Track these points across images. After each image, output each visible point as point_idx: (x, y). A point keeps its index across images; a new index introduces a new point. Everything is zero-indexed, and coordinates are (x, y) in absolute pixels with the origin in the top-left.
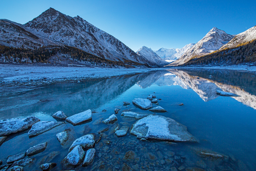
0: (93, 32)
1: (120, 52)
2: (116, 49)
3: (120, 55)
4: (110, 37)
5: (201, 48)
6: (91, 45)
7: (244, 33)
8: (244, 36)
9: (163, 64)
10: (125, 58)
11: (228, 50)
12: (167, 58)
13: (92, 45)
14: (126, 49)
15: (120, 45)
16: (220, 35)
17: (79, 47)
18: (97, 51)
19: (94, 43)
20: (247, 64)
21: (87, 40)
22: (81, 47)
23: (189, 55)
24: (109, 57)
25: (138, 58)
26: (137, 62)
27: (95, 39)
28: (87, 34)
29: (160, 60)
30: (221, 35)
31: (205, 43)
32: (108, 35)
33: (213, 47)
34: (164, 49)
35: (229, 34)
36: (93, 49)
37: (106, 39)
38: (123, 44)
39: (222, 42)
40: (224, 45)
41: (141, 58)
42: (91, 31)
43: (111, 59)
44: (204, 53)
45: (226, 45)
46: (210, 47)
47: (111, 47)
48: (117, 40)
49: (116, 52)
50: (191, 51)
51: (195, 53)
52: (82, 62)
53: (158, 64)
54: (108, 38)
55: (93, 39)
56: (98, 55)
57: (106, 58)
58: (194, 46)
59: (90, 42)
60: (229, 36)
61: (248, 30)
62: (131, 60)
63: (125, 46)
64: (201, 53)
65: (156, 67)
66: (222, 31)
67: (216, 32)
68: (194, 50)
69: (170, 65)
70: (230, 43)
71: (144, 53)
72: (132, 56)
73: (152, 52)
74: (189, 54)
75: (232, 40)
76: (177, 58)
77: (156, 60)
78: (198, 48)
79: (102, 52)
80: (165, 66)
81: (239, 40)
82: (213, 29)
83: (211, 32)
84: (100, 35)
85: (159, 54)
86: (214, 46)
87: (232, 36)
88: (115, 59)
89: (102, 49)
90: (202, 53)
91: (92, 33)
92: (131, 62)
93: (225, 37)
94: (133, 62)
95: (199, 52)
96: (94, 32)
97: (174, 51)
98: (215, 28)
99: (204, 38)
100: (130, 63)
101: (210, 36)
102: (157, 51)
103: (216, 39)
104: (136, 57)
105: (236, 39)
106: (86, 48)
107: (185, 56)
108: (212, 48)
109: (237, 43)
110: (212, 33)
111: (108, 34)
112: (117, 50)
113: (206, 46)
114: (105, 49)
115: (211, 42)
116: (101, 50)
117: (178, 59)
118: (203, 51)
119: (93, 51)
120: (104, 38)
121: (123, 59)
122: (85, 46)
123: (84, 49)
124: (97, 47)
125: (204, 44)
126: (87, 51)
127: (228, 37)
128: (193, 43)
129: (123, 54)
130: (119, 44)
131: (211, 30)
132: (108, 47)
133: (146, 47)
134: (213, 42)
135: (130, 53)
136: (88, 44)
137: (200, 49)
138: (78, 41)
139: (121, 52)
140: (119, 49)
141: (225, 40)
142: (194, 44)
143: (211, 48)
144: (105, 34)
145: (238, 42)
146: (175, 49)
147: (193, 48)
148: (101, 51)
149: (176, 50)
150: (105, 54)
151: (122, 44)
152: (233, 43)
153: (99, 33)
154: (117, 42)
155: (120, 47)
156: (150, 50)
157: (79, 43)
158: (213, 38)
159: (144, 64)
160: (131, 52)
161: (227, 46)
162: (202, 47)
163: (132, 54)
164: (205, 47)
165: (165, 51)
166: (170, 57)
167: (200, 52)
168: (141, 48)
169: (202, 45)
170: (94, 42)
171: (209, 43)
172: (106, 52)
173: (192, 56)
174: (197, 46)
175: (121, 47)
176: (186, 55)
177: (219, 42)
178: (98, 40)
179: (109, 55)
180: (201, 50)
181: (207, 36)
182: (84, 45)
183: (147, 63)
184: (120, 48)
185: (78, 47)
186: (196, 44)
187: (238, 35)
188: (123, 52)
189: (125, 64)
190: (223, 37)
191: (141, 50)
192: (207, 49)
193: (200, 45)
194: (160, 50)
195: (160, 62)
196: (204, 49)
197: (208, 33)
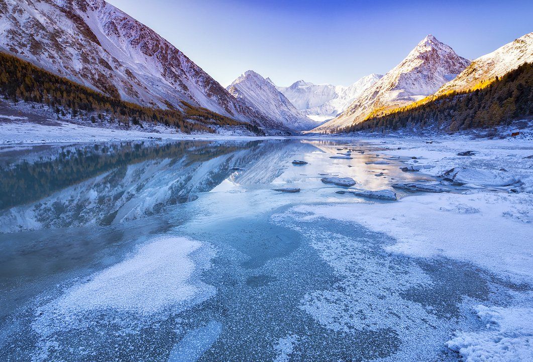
0: (83, 8)
1: (175, 81)
2: (162, 71)
3: (175, 91)
4: (143, 32)
5: (396, 87)
6: (70, 50)
7: (492, 55)
8: (491, 63)
9: (302, 126)
10: (189, 101)
11: (454, 95)
12: (313, 110)
13: (77, 52)
14: (194, 73)
15: (176, 59)
16: (441, 57)
17: (26, 55)
18: (93, 72)
19: (81, 45)
21: (58, 32)
22: (34, 53)
23: (366, 105)
24: (137, 96)
25: (231, 104)
26: (228, 115)
27: (89, 33)
28: (58, 12)
29: (294, 115)
30: (444, 56)
31: (406, 74)
32: (135, 24)
33: (424, 86)
34: (305, 83)
35: (461, 57)
36: (78, 65)
37: (128, 35)
38: (185, 56)
39: (444, 76)
40: (448, 84)
41: (240, 104)
42: (75, 6)
43: (143, 101)
44: (402, 101)
45: (452, 83)
46: (416, 86)
47: (144, 64)
48: (167, 45)
49: (160, 81)
50: (370, 96)
51: (381, 100)
52: (22, 105)
53: (290, 126)
54: (133, 33)
55: (82, 32)
56: (94, 85)
57: (124, 96)
59: (67, 42)
60: (461, 61)
61: (500, 50)
62: (206, 110)
63: (192, 66)
64: (394, 100)
65: (279, 134)
66: (447, 46)
67: (433, 50)
68: (379, 93)
69: (320, 129)
70: (460, 78)
71: (252, 92)
72: (214, 98)
73: (273, 89)
74: (367, 103)
75: (464, 71)
76: (338, 113)
77: (283, 113)
78: (388, 87)
79: (111, 76)
80: (306, 132)
81: (479, 72)
82: (426, 40)
83: (421, 48)
84: (106, 19)
85: (292, 99)
86: (427, 83)
87: (467, 63)
88: (155, 101)
89: (110, 68)
90: (398, 100)
91: (79, 12)
92: (208, 113)
93: (451, 63)
94: (212, 115)
95: (390, 99)
96: (88, 8)
97: (331, 93)
98: (432, 38)
99: (404, 61)
100: (204, 116)
101: (418, 57)
102: (287, 89)
103: (431, 66)
104: (225, 99)
105: (474, 70)
106: (51, 60)
107: (356, 106)
108: (420, 91)
109: (476, 79)
110: (423, 50)
111: (137, 22)
112: (164, 75)
113: (407, 84)
114: (122, 68)
115: (420, 75)
116: (106, 69)
118: (401, 97)
119: (78, 70)
120: (122, 32)
121: (183, 102)
122: (46, 54)
123: (45, 61)
124: (93, 58)
125: (403, 77)
126: (54, 69)
127: (460, 63)
128: (379, 74)
129: (185, 88)
130: (173, 57)
131: (423, 42)
132: (133, 62)
133: (256, 75)
134: (425, 73)
135: (205, 87)
136: (59, 48)
137: (393, 89)
138: (20, 35)
139: (178, 83)
140: (171, 71)
141: (452, 72)
142: (381, 77)
143: (418, 90)
144: (124, 19)
145: (477, 76)
146: (334, 87)
147: (376, 87)
148: (107, 73)
149: (337, 88)
150: (121, 84)
151: (181, 59)
152: (466, 80)
153: (102, 15)
154: (166, 50)
155: (176, 66)
156: (267, 82)
157: (24, 39)
158: (424, 63)
159: (245, 124)
160: (210, 85)
161: (453, 86)
162: (397, 84)
163: (211, 89)
164: (405, 85)
165: (309, 89)
166: (321, 106)
167: (392, 98)
168: (242, 75)
169: (397, 79)
170: (83, 42)
171: (414, 76)
172: (125, 77)
173: (372, 107)
174: (386, 82)
175: (178, 66)
176: (360, 106)
177: (437, 75)
178: (99, 37)
179: (136, 88)
180: (395, 94)
181: (412, 57)
182: (45, 49)
183: (258, 121)
184: (174, 70)
185: (22, 53)
186: (385, 77)
187: (478, 59)
188: (184, 83)
189: (188, 119)
190: (447, 62)
191: (242, 82)
192: (409, 92)
193: (393, 81)
194: (295, 86)
195: (293, 120)
196: (402, 91)
197: (414, 50)
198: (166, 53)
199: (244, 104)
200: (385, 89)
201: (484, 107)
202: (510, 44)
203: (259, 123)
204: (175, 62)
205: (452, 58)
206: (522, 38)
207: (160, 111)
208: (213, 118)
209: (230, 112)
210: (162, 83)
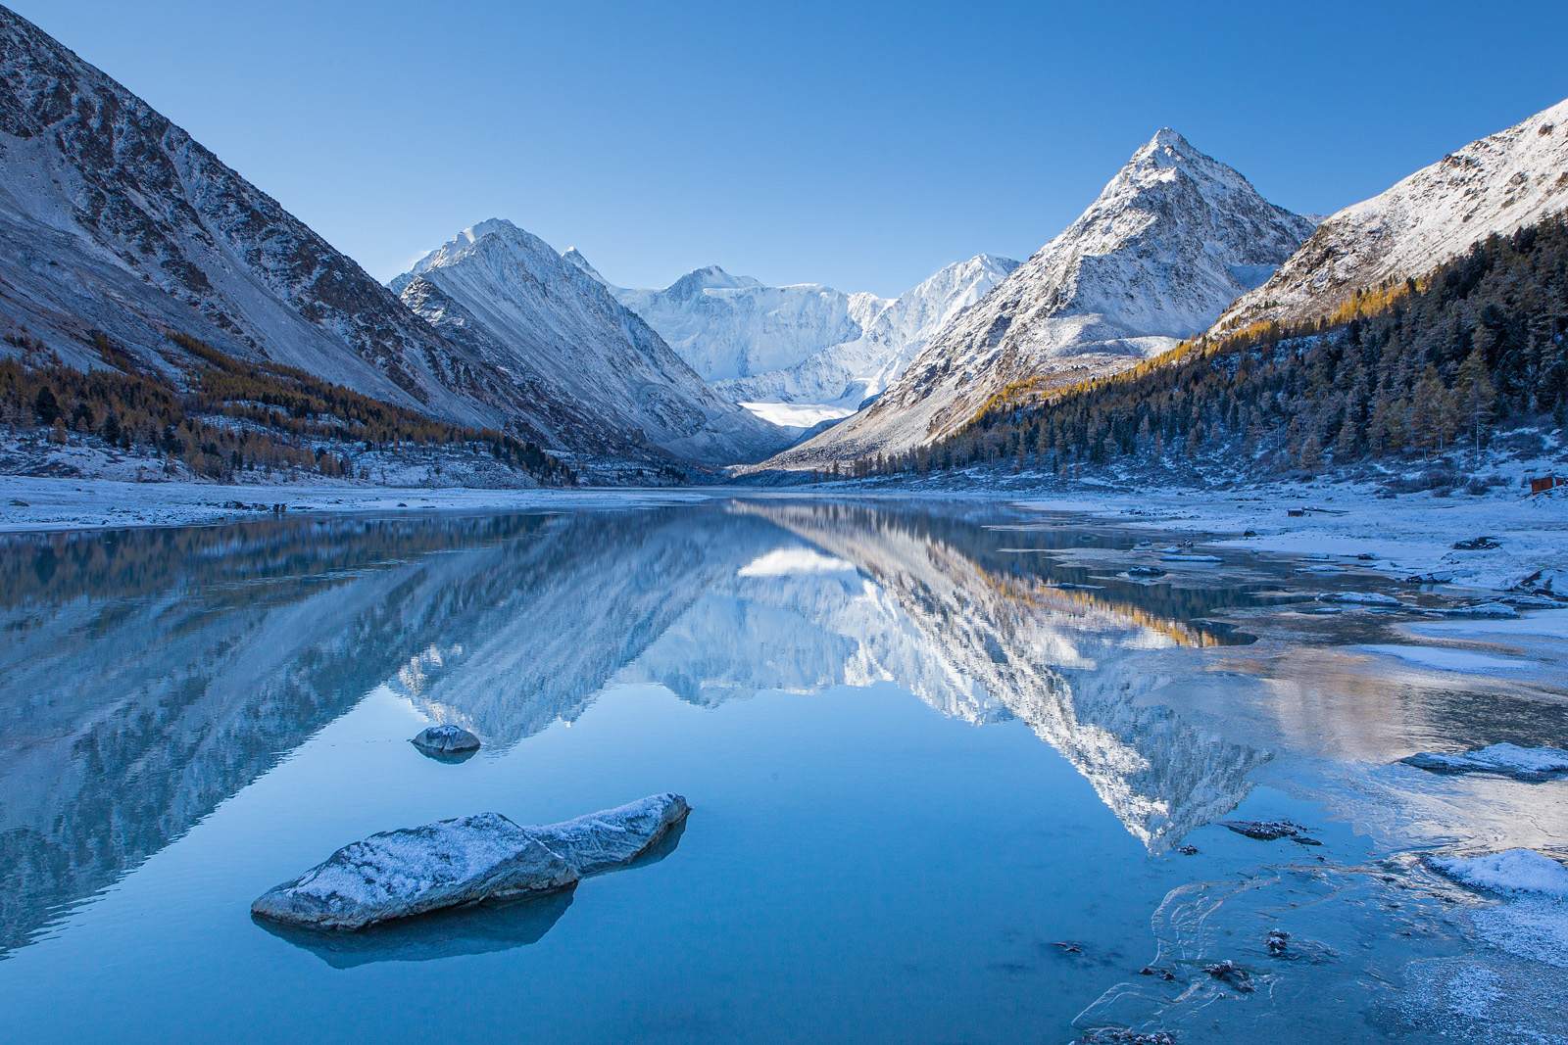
1: (146, 249)
2: (81, 201)
3: (143, 291)
5: (1072, 305)
7: (1378, 204)
8: (1379, 230)
9: (727, 444)
10: (213, 336)
11: (1273, 339)
12: (764, 383)
14: (242, 217)
15: (155, 154)
16: (1213, 204)
20: (1383, 469)
23: (969, 369)
25: (413, 354)
26: (402, 398)
29: (691, 400)
30: (1222, 203)
31: (1100, 261)
33: (1165, 303)
34: (726, 276)
35: (1277, 208)
38: (199, 149)
39: (1230, 272)
40: (1248, 300)
41: (457, 352)
44: (1097, 356)
45: (1261, 293)
46: (1139, 301)
48: (111, 95)
49: (69, 243)
50: (982, 334)
51: (1023, 348)
53: (675, 446)
58: (1011, 286)
60: (1279, 219)
61: (1403, 187)
62: (299, 375)
63: (234, 188)
64: (1067, 353)
65: (634, 479)
66: (1227, 169)
67: (1183, 179)
68: (1014, 327)
69: (800, 458)
70: (1286, 278)
71: (506, 307)
72: (335, 325)
73: (599, 295)
74: (973, 359)
75: (1298, 255)
76: (869, 393)
77: (644, 393)
78: (1042, 302)
80: (744, 469)
81: (1347, 259)
82: (1153, 146)
83: (1143, 173)
85: (678, 336)
86: (1174, 295)
87: (1299, 226)
88: (38, 332)
90: (1081, 352)
92: (307, 390)
93: (1248, 226)
94: (329, 398)
95: (1054, 348)
97: (834, 319)
98: (1173, 138)
99: (1088, 213)
100: (287, 403)
101: (1136, 204)
102: (656, 297)
103: (1182, 236)
104: (389, 332)
105: (1330, 253)
107: (932, 371)
108: (1156, 319)
109: (1338, 284)
110: (1150, 178)
112: (90, 222)
113: (1106, 294)
115: (1147, 263)
117: (872, 400)
118: (1090, 341)
121: (182, 342)
125: (1090, 269)
127: (1276, 227)
128: (1007, 256)
129: (195, 278)
130: (137, 149)
131: (1144, 154)
133: (522, 239)
134: (1165, 258)
135: (292, 278)
137: (1059, 313)
139: (161, 256)
140: (127, 205)
141: (1255, 256)
142: (1011, 266)
143: (1147, 317)
145: (1341, 275)
146: (843, 299)
147: (998, 302)
149: (853, 303)
151: (178, 157)
152: (1305, 285)
154: (108, 117)
155: (154, 185)
156: (571, 270)
158: (1158, 224)
159: (486, 436)
160: (317, 272)
161: (1267, 307)
162: (1072, 295)
163: (321, 288)
164: (1099, 298)
165: (744, 300)
166: (796, 370)
167: (1062, 344)
168: (461, 238)
169: (1071, 280)
171: (1127, 270)
173: (992, 374)
174: (1032, 285)
175: (164, 183)
176: (945, 369)
177: (1207, 268)
180: (1070, 330)
181: (1112, 200)
183: (537, 425)
184: (140, 201)
186: (1029, 268)
187: (1337, 216)
188: (189, 257)
189: (208, 411)
190: (1234, 222)
191: (463, 263)
192: (1120, 325)
193: (1057, 282)
194: (686, 288)
195: (688, 420)
196: (1092, 319)
197: (1116, 179)
198: (105, 128)
199: (473, 351)
200: (1032, 312)
201: (1388, 384)
202: (1433, 170)
203: (544, 431)
204: (152, 169)
205: (1248, 210)
206: (1466, 152)
207: (67, 379)
208: (331, 411)
209: (409, 386)
210: (78, 253)
